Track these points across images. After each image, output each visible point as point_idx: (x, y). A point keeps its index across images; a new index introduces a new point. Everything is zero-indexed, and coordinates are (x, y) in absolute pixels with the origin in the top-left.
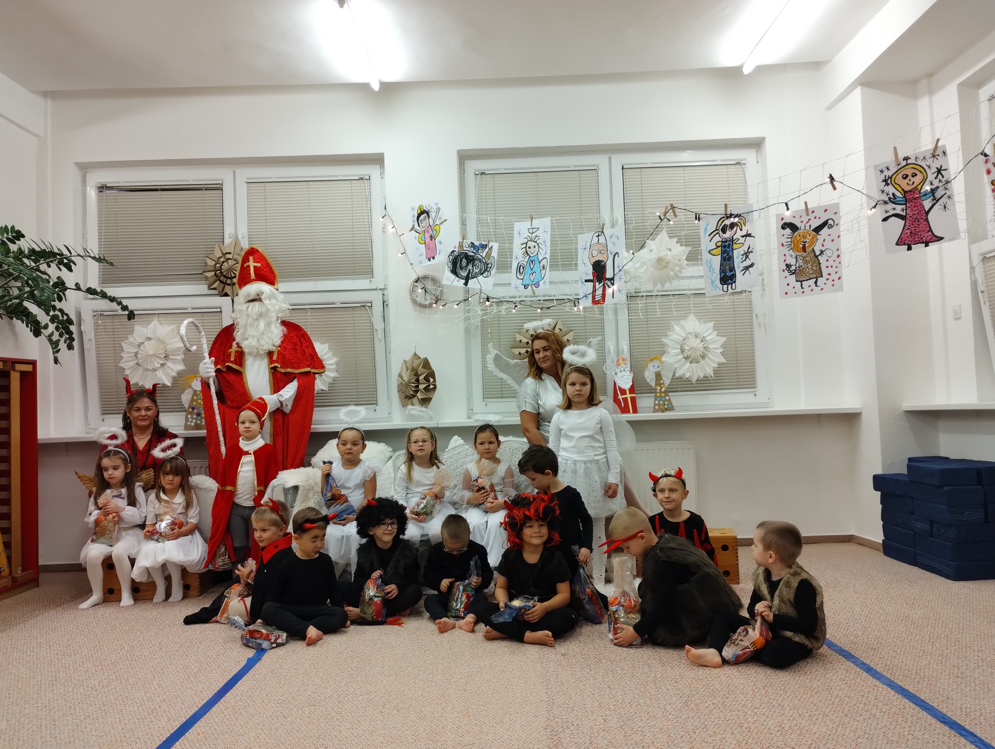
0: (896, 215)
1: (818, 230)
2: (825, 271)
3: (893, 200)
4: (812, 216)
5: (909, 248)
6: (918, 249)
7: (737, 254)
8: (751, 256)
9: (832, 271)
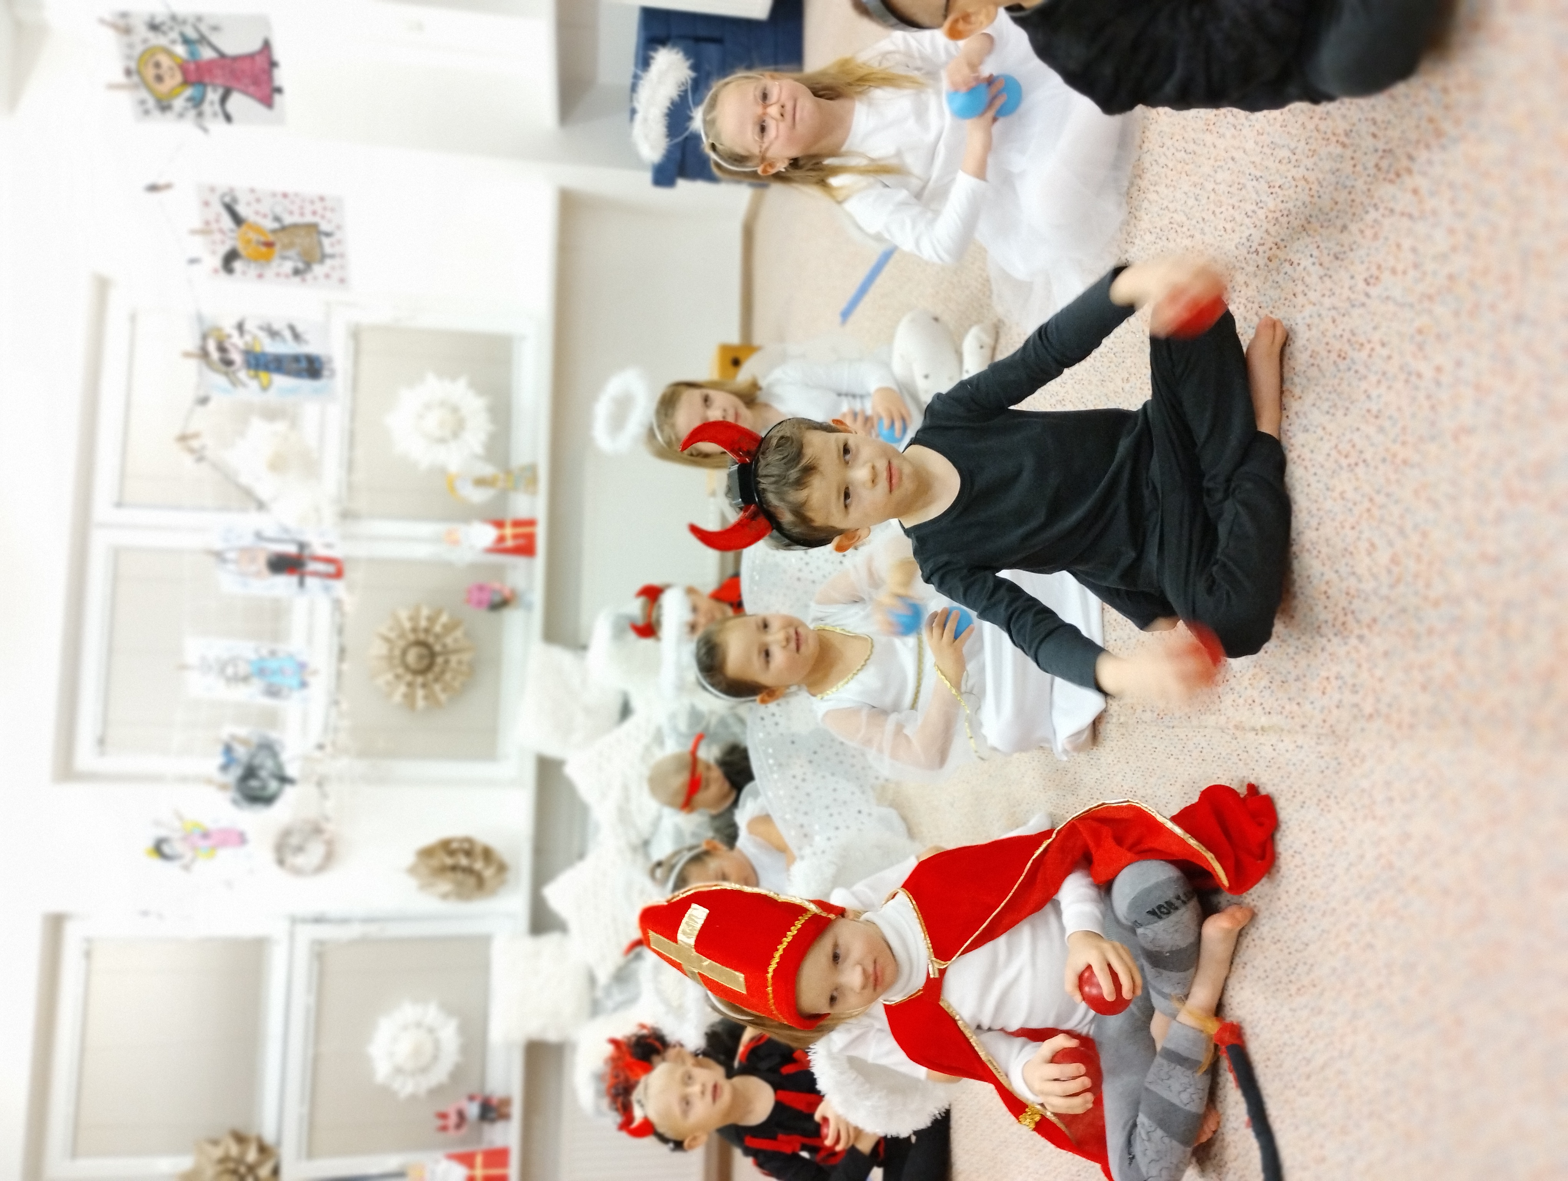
0: (223, 100)
1: (238, 220)
2: (309, 219)
3: (197, 102)
4: (214, 226)
5: (279, 90)
6: (281, 77)
7: (271, 347)
8: (276, 326)
9: (308, 209)
